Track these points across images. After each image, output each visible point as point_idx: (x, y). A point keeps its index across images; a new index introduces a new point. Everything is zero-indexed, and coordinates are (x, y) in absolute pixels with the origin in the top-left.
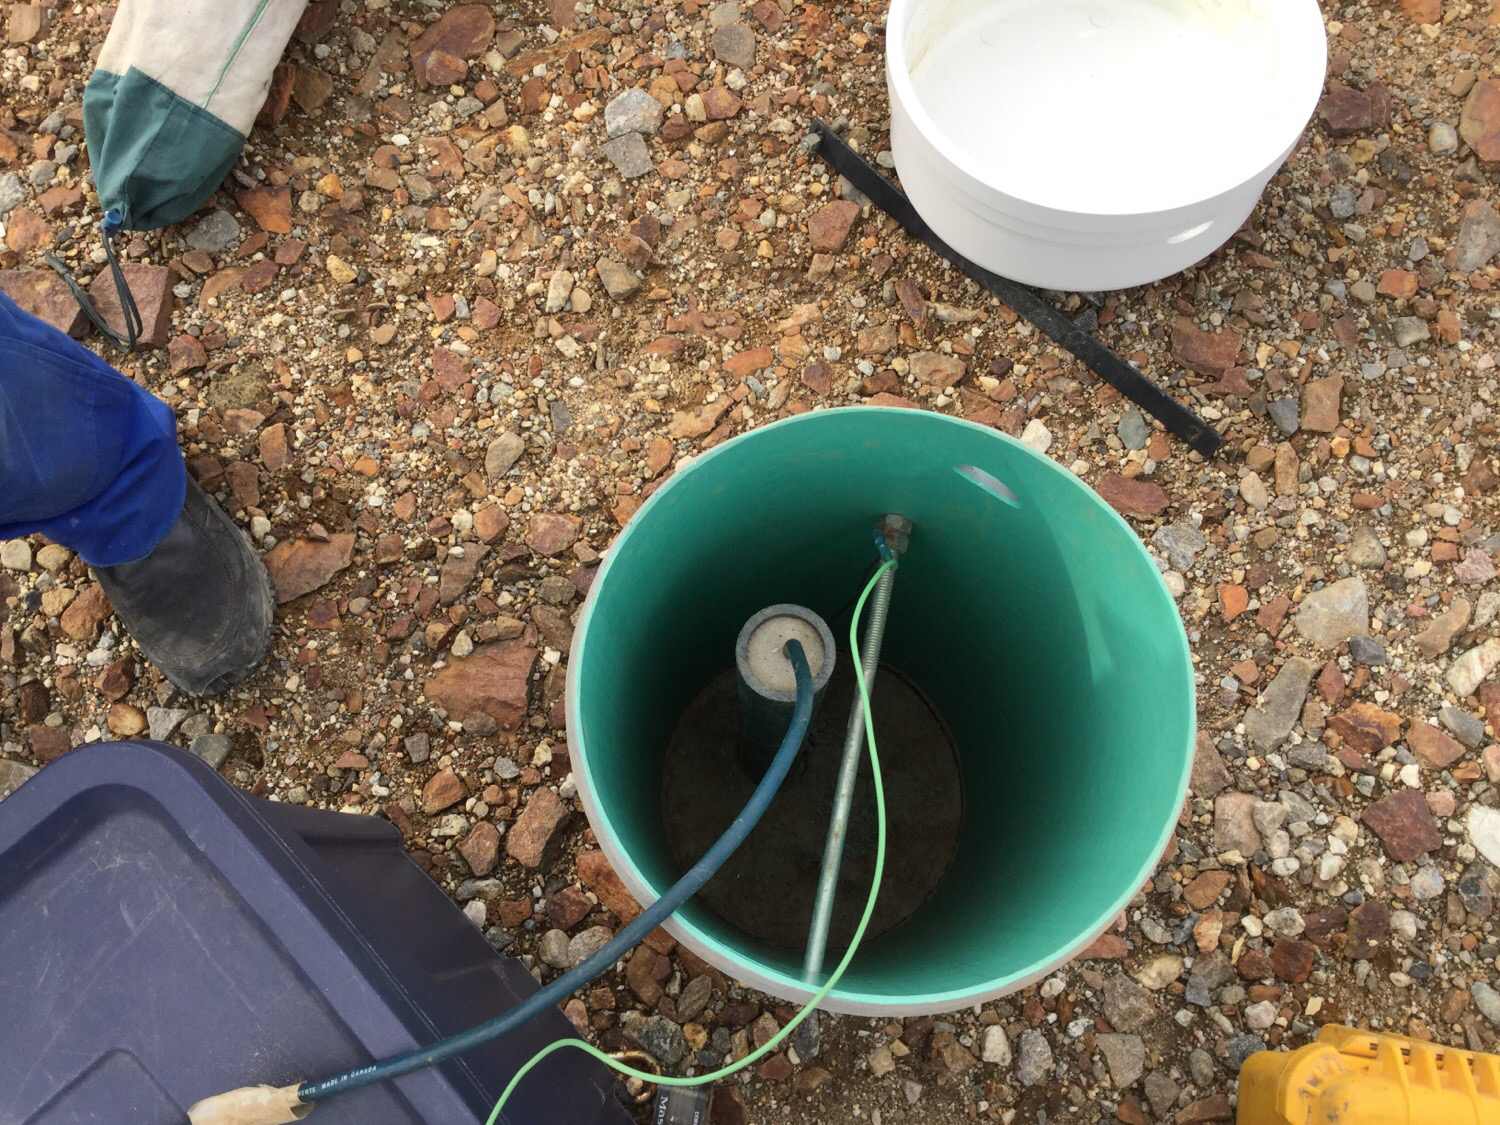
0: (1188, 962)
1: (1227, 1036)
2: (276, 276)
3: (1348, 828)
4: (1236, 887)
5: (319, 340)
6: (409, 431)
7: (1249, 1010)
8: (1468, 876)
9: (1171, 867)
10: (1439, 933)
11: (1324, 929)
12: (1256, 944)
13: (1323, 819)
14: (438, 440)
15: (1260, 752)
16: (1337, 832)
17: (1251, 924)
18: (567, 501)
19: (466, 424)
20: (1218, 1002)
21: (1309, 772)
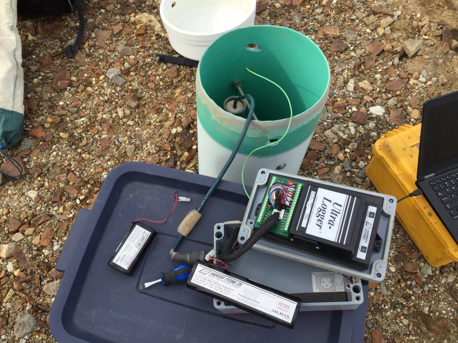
0: (341, 164)
1: (359, 173)
2: (49, 145)
3: (351, 124)
4: (339, 145)
5: (68, 152)
6: (104, 158)
7: (359, 165)
8: (377, 119)
9: (325, 150)
10: (381, 132)
11: (360, 143)
12: (351, 153)
13: (345, 125)
14: (112, 157)
15: (325, 121)
16: (349, 125)
17: (347, 150)
18: (152, 152)
19: (117, 150)
20: (352, 167)
21: (337, 119)
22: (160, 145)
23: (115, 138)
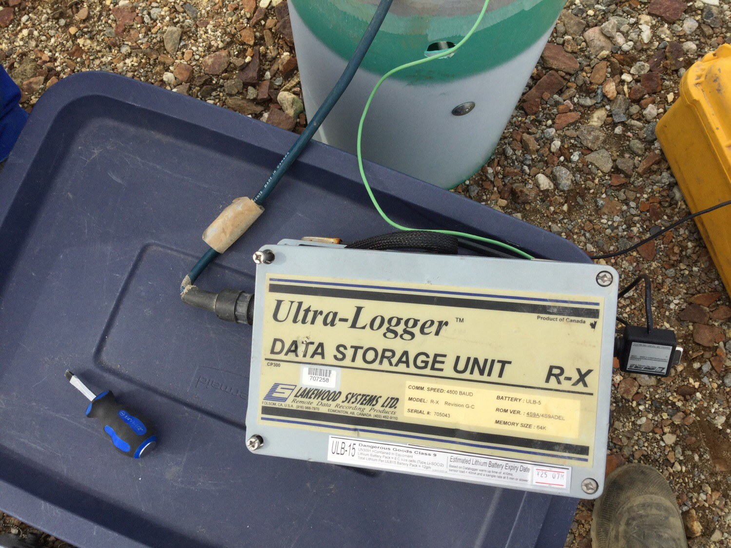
0: (608, 107)
1: (641, 129)
2: (14, 13)
3: (645, 18)
4: (612, 65)
5: (52, 32)
6: (119, 51)
7: (645, 112)
8: (704, 14)
9: (579, 72)
10: (706, 43)
11: (657, 64)
12: (633, 84)
13: (632, 20)
14: (136, 48)
15: (591, 6)
16: (642, 22)
17: (626, 77)
18: (216, 45)
19: (146, 34)
20: (630, 116)
21: (616, 5)
22: (233, 31)
23: (144, 9)
